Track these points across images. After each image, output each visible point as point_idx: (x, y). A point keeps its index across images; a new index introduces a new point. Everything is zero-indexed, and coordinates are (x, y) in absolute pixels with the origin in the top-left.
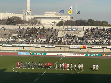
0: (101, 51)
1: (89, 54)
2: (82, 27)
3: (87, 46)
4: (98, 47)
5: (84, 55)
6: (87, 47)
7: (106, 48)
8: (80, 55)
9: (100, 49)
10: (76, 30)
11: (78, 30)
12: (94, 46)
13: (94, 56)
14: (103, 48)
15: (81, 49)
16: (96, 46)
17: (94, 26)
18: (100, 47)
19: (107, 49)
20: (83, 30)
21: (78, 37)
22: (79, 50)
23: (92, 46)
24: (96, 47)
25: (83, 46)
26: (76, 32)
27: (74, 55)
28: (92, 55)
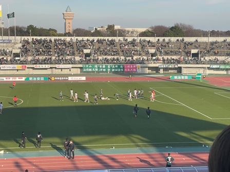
0: (48, 72)
1: (31, 77)
2: (18, 38)
3: (27, 66)
4: (44, 66)
5: (23, 79)
6: (28, 68)
7: (55, 68)
8: (17, 79)
9: (46, 69)
10: (10, 41)
11: (13, 41)
12: (38, 65)
13: (38, 81)
14: (51, 68)
15: (18, 70)
16: (41, 65)
17: (36, 36)
18: (47, 67)
19: (57, 70)
20: (21, 42)
21: (13, 52)
22: (15, 72)
23: (34, 66)
24: (41, 67)
25: (21, 65)
26: (10, 44)
27: (8, 80)
28: (35, 79)
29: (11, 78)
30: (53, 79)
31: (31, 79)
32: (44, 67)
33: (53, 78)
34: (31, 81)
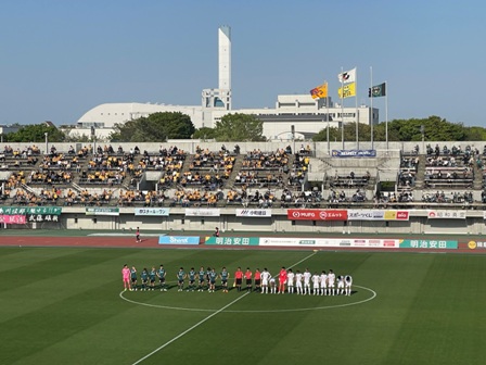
4: (451, 214)
5: (397, 244)
7: (481, 219)
11: (379, 155)
12: (436, 212)
13: (433, 249)
14: (470, 220)
15: (388, 223)
16: (443, 213)
18: (459, 217)
21: (379, 180)
23: (427, 214)
24: (444, 217)
25: (396, 212)
26: (372, 161)
27: (359, 245)
28: (424, 244)
29: (367, 240)
30: (472, 245)
31: (414, 244)
32: (451, 217)
33: (472, 242)
34: (415, 249)
